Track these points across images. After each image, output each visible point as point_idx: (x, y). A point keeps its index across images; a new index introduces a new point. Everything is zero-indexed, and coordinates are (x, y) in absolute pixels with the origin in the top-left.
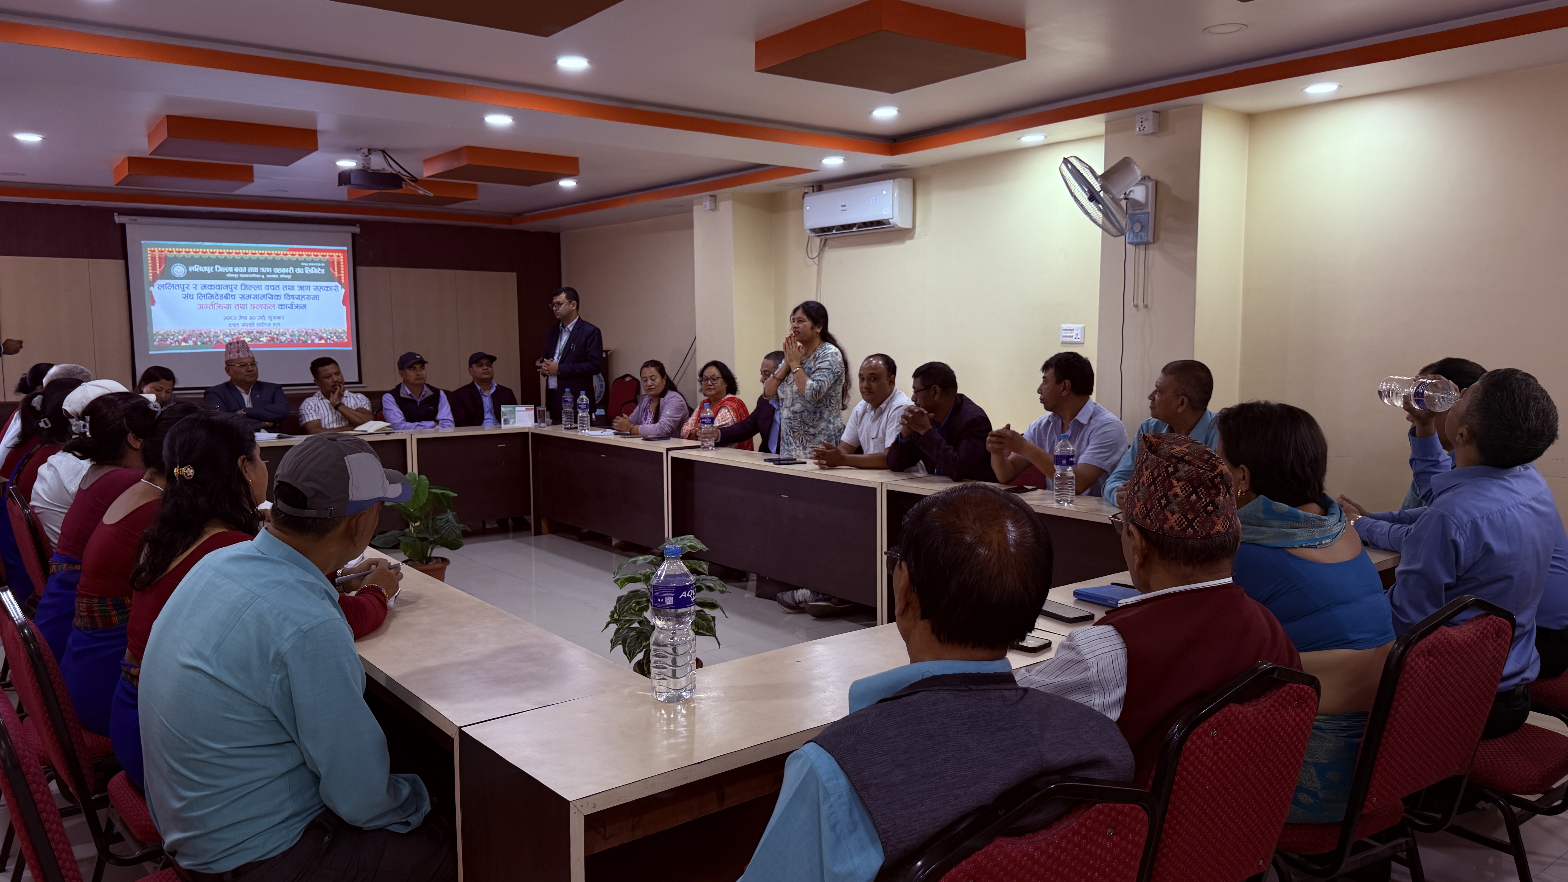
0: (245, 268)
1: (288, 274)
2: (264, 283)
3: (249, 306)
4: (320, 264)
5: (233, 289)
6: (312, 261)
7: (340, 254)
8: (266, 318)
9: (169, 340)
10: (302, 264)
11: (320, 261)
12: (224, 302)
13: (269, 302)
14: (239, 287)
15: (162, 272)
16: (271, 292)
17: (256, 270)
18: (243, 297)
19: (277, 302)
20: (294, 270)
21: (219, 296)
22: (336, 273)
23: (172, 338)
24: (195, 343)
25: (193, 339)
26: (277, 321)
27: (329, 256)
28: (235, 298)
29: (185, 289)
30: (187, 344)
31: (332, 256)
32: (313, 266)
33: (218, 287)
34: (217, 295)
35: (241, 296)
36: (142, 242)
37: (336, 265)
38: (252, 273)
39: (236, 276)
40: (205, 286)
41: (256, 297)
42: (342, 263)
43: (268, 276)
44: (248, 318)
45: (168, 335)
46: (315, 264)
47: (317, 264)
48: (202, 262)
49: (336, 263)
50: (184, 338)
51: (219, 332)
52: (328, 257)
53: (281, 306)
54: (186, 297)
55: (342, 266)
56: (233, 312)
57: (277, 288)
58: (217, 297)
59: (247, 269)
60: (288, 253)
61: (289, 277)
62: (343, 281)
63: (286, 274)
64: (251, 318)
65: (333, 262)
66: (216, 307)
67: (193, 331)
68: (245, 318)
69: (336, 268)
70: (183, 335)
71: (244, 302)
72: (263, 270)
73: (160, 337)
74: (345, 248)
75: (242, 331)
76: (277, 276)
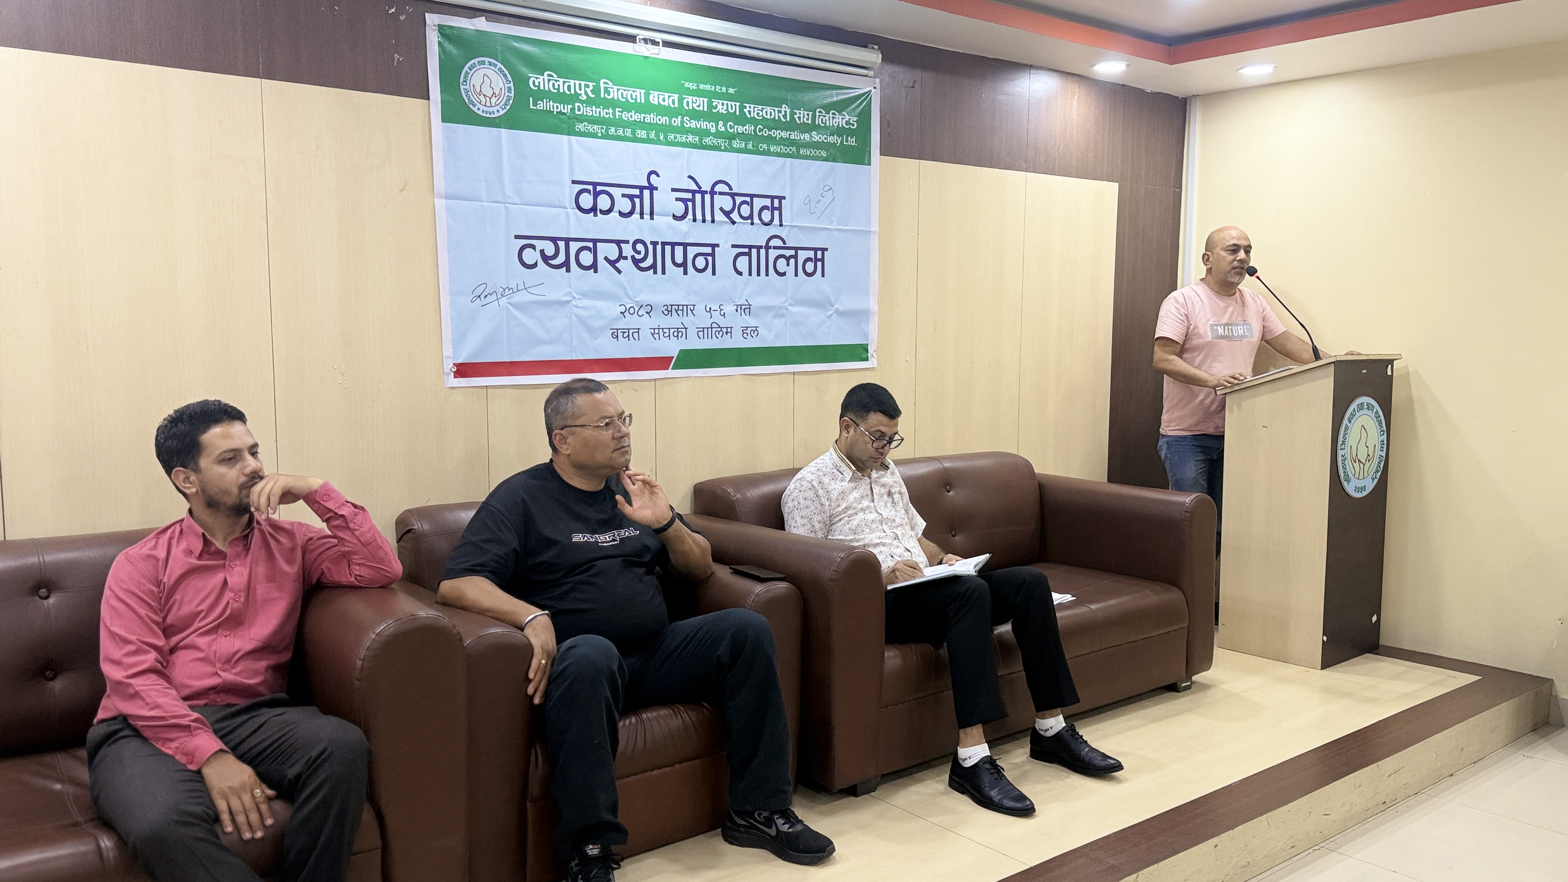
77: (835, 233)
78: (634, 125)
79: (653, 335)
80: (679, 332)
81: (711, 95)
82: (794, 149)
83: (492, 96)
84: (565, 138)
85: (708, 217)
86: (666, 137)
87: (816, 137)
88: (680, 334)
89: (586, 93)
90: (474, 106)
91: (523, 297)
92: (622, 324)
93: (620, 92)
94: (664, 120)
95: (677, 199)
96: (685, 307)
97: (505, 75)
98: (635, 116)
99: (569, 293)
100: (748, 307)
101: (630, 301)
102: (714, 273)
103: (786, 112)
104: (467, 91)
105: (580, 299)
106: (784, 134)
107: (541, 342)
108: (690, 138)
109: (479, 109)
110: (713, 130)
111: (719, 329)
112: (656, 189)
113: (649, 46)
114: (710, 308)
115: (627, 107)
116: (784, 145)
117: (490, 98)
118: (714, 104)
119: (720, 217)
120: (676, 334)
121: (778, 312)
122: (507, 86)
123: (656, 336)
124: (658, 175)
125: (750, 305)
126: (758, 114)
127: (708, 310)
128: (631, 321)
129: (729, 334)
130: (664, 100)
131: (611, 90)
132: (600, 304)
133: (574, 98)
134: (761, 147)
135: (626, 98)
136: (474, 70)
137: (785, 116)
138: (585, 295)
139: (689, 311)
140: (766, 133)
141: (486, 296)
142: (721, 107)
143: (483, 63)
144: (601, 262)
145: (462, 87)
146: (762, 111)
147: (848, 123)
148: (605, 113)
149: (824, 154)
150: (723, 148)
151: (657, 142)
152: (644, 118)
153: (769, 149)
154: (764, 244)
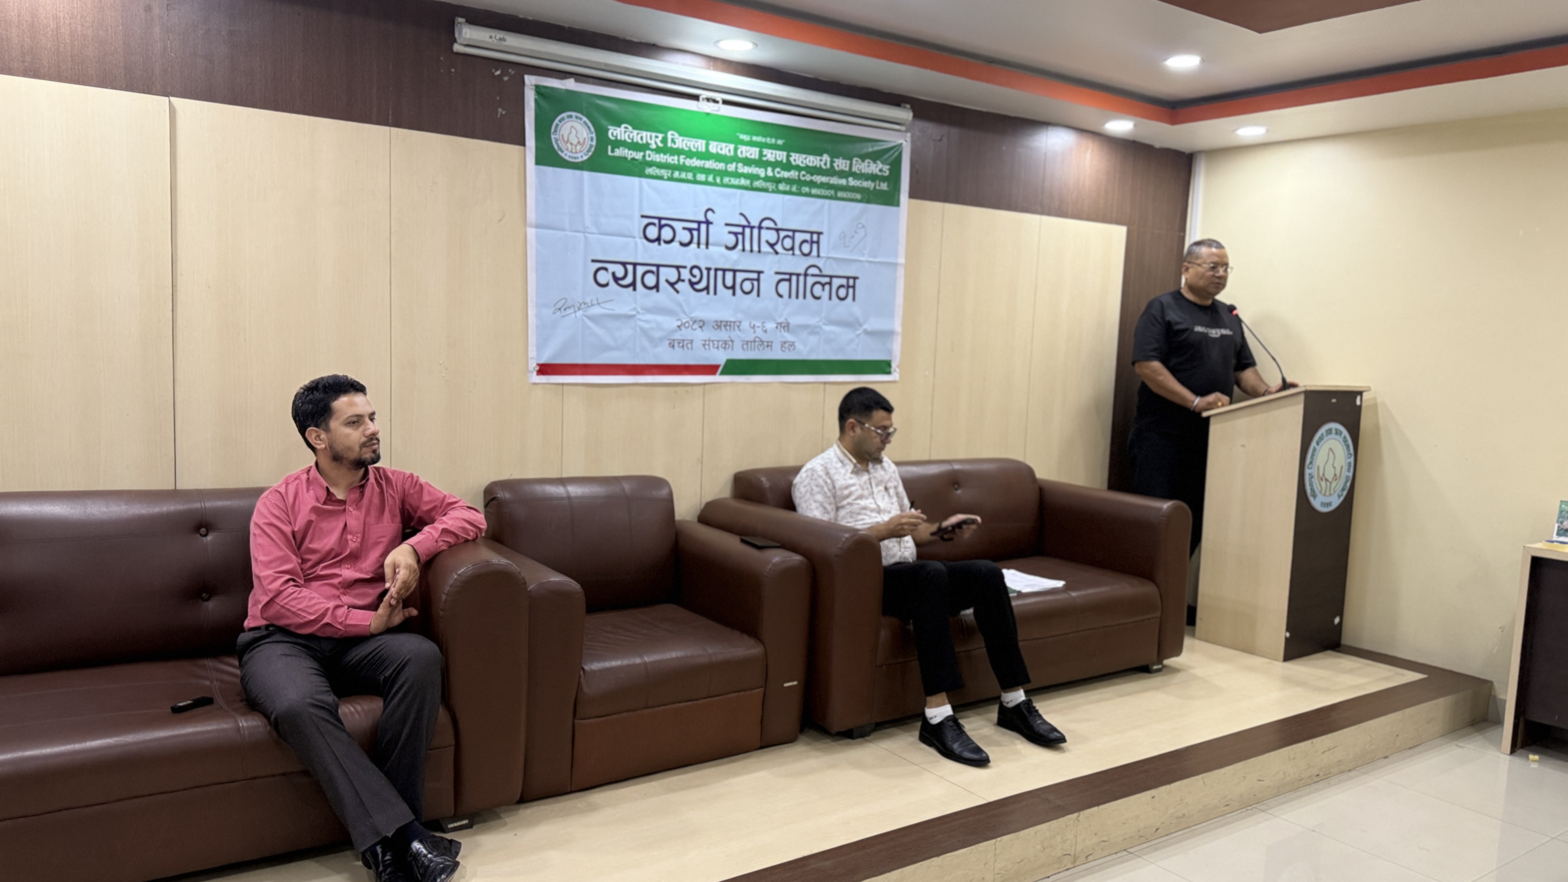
77: (866, 264)
78: (695, 170)
79: (704, 345)
80: (726, 344)
81: (762, 146)
82: (832, 192)
83: (577, 144)
84: (636, 180)
85: (756, 248)
86: (722, 180)
87: (852, 182)
88: (727, 346)
89: (656, 143)
90: (562, 151)
91: (596, 311)
92: (677, 336)
93: (685, 142)
94: (721, 166)
95: (730, 232)
96: (732, 324)
97: (589, 127)
98: (695, 162)
99: (635, 309)
100: (786, 325)
101: (684, 316)
102: (758, 295)
103: (826, 161)
104: (556, 140)
105: (643, 314)
106: (824, 179)
107: (608, 348)
108: (744, 182)
109: (566, 155)
110: (763, 175)
111: (761, 343)
112: (711, 223)
113: (711, 104)
114: (754, 326)
115: (690, 154)
116: (824, 188)
117: (576, 146)
118: (764, 153)
119: (765, 248)
120: (724, 346)
121: (813, 330)
122: (590, 136)
123: (707, 347)
124: (713, 211)
125: (788, 323)
126: (802, 162)
127: (752, 325)
128: (686, 334)
129: (769, 348)
130: (721, 149)
131: (676, 141)
132: (660, 318)
133: (645, 147)
134: (804, 190)
135: (690, 148)
136: (563, 122)
137: (825, 164)
138: (648, 311)
139: (736, 327)
140: (808, 178)
141: (565, 309)
142: (770, 155)
143: (571, 116)
144: (663, 284)
145: (553, 137)
146: (806, 159)
147: (881, 170)
148: (672, 160)
149: (859, 196)
150: (770, 190)
151: (714, 184)
152: (704, 164)
153: (810, 193)
154: (802, 271)
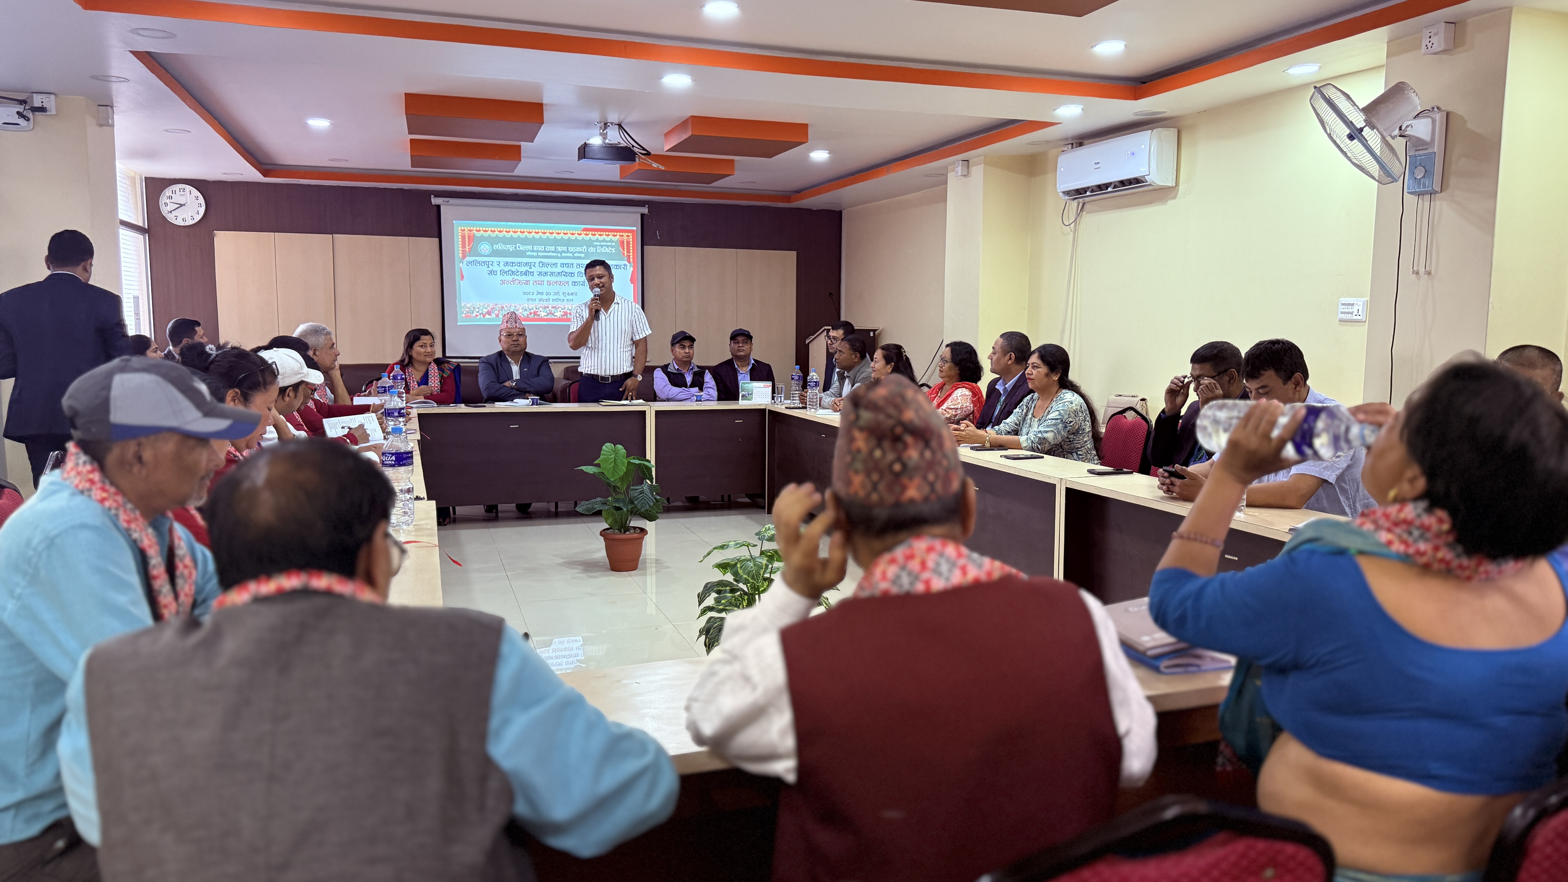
0: (543, 247)
1: (582, 253)
2: (559, 261)
3: (545, 283)
4: (610, 244)
5: (532, 266)
6: (604, 241)
7: (629, 234)
8: (561, 294)
9: (475, 312)
10: (595, 243)
11: (611, 241)
12: (524, 278)
13: (563, 279)
14: (537, 265)
15: (470, 250)
16: (566, 269)
17: (552, 248)
18: (540, 274)
19: (570, 279)
20: (587, 249)
21: (519, 273)
22: (625, 252)
23: (477, 310)
24: (497, 316)
25: (495, 312)
26: (570, 297)
27: (620, 235)
28: (533, 275)
29: (490, 265)
30: (490, 317)
31: (622, 236)
32: (604, 245)
33: (518, 265)
34: (518, 272)
35: (539, 273)
36: (454, 222)
37: (625, 245)
38: (549, 252)
39: (535, 254)
40: (507, 263)
41: (552, 274)
42: (631, 243)
43: (563, 255)
44: (545, 293)
45: (474, 308)
46: (606, 244)
47: (608, 244)
48: (505, 241)
49: (625, 243)
50: (488, 310)
51: (518, 306)
52: (618, 237)
53: (575, 283)
54: (491, 273)
55: (631, 245)
56: (530, 288)
57: (571, 266)
58: (517, 274)
59: (545, 248)
60: (582, 232)
61: (583, 255)
62: (631, 260)
63: (579, 252)
64: (547, 294)
65: (623, 241)
66: (516, 283)
67: (496, 305)
68: (542, 293)
69: (625, 247)
70: (487, 308)
71: (542, 278)
72: (559, 249)
73: (467, 309)
74: (635, 228)
75: (539, 306)
76: (571, 255)
